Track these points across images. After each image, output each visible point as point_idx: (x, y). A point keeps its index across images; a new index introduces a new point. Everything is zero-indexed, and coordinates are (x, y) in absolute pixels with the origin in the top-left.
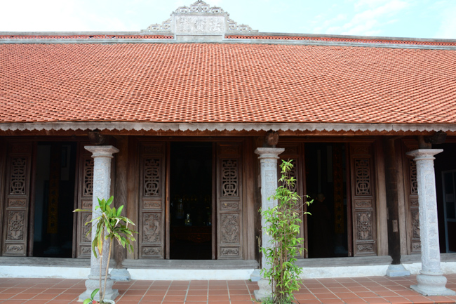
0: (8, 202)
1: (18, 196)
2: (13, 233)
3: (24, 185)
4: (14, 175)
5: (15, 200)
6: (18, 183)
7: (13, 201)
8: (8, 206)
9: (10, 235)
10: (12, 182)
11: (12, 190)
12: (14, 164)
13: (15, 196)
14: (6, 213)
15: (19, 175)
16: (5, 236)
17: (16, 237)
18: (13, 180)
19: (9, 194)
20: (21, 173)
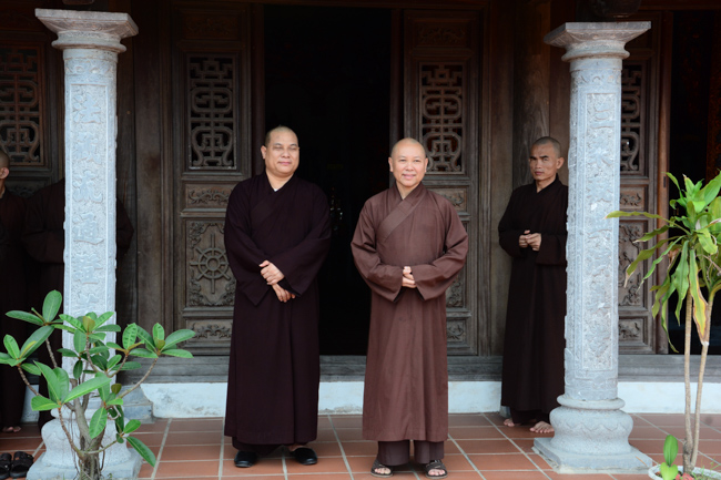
0: (183, 193)
1: (216, 176)
2: (206, 286)
3: (233, 141)
4: (197, 110)
5: (205, 189)
6: (212, 136)
7: (198, 189)
8: (183, 207)
9: (197, 293)
10: (193, 134)
11: (195, 157)
12: (193, 75)
13: (206, 176)
14: (179, 225)
15: (212, 110)
16: (179, 296)
17: (216, 299)
18: (194, 125)
19: (186, 168)
20: (218, 106)
